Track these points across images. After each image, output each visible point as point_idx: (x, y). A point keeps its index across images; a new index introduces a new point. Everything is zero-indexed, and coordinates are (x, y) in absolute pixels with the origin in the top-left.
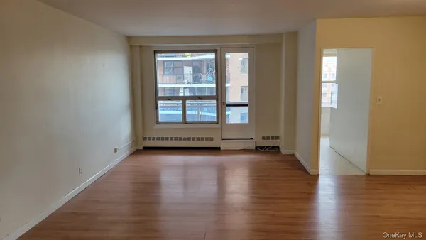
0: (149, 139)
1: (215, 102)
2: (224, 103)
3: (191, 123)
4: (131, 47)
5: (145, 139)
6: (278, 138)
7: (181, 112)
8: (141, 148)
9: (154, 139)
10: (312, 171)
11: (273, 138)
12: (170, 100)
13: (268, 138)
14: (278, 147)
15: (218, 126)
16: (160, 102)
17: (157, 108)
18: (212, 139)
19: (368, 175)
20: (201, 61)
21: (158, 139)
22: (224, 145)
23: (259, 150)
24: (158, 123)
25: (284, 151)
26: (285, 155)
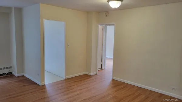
6: (11, 67)
10: (41, 84)
11: (7, 68)
13: (4, 68)
14: (11, 73)
19: (66, 79)
25: (16, 74)
26: (19, 77)
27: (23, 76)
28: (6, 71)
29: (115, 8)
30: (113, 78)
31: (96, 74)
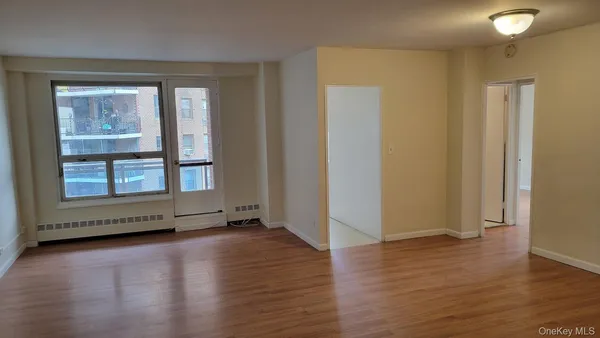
0: (50, 227)
1: (161, 160)
2: (177, 163)
3: (123, 196)
4: (8, 73)
5: (41, 228)
6: (257, 207)
7: (105, 181)
8: (36, 244)
9: (59, 226)
10: (320, 246)
11: (250, 208)
12: (84, 160)
13: (244, 208)
14: (258, 220)
15: (169, 197)
16: (65, 165)
17: (61, 174)
18: (160, 217)
19: (384, 242)
20: (87, 98)
21: (67, 225)
22: (180, 225)
23: (233, 226)
24: (63, 199)
25: (267, 223)
26: (273, 229)
27: (283, 228)
28: (248, 215)
29: (513, 35)
30: (531, 249)
31: (480, 237)
